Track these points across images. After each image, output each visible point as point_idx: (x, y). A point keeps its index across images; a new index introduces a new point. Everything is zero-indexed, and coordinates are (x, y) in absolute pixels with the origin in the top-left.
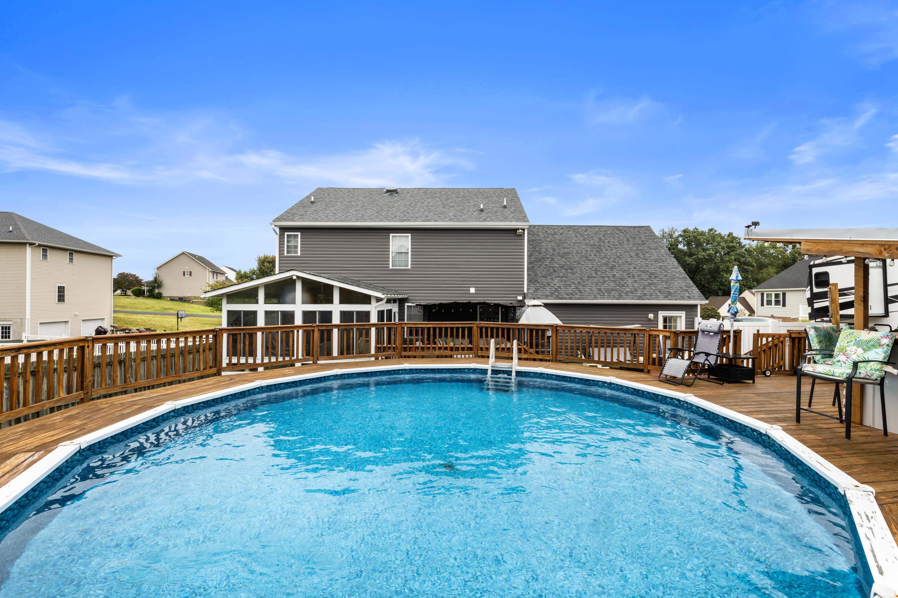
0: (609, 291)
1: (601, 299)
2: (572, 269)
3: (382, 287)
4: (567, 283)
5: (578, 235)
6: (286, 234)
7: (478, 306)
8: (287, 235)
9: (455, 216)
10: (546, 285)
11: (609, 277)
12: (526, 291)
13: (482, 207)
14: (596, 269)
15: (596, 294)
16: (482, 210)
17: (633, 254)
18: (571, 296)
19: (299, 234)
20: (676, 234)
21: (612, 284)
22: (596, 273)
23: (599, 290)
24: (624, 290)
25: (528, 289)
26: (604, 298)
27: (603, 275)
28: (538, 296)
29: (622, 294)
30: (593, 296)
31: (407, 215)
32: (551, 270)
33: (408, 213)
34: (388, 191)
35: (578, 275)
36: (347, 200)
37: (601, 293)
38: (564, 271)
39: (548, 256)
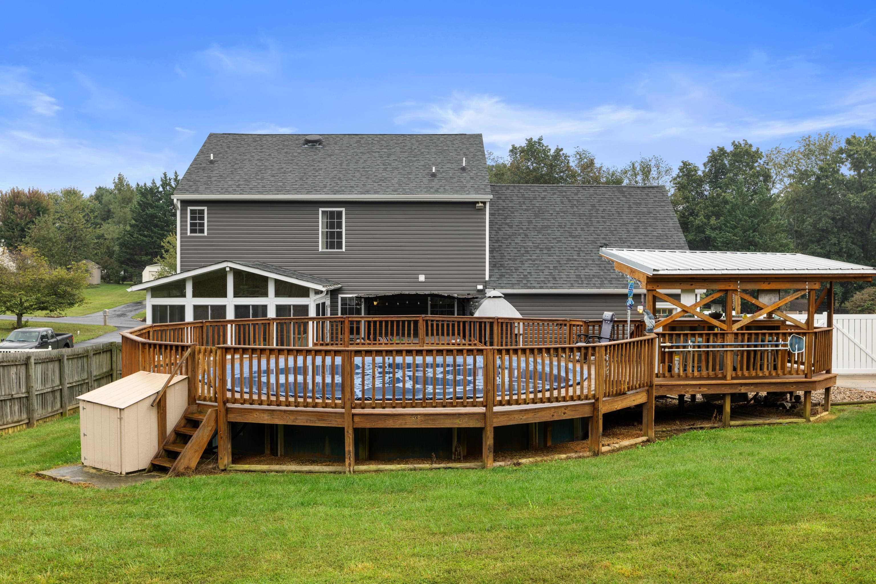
0: (589, 278)
1: (579, 287)
2: (549, 249)
3: (310, 275)
4: (539, 268)
5: (565, 201)
6: (189, 208)
7: (429, 298)
8: (191, 210)
9: (400, 185)
10: (514, 271)
11: (593, 260)
12: (487, 278)
13: (434, 171)
14: (580, 250)
15: (573, 282)
16: (434, 175)
17: (631, 228)
18: (542, 285)
19: (205, 208)
20: (834, 148)
21: (595, 270)
22: (579, 255)
23: (578, 276)
24: (608, 277)
25: (490, 276)
26: (582, 287)
27: (587, 257)
28: (502, 285)
29: (605, 282)
30: (569, 285)
31: (339, 182)
32: (523, 251)
33: (340, 179)
34: (307, 142)
35: (555, 257)
36: (257, 157)
37: (579, 281)
38: (538, 252)
39: (521, 231)
